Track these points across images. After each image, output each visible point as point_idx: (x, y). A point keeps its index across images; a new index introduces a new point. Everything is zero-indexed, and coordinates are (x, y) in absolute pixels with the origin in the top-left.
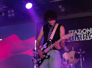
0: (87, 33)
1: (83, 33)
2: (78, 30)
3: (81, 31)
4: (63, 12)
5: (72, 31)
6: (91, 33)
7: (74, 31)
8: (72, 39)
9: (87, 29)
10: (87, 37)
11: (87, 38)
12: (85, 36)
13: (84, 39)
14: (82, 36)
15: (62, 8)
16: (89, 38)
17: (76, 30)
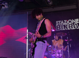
0: (72, 23)
1: (68, 23)
2: (64, 21)
3: (67, 22)
4: (51, 5)
5: (59, 21)
6: (76, 23)
7: (60, 21)
8: (59, 28)
9: (72, 20)
10: (72, 26)
11: (72, 28)
12: (70, 26)
13: (69, 28)
14: (68, 26)
15: (50, 1)
16: (74, 28)
17: (62, 21)
